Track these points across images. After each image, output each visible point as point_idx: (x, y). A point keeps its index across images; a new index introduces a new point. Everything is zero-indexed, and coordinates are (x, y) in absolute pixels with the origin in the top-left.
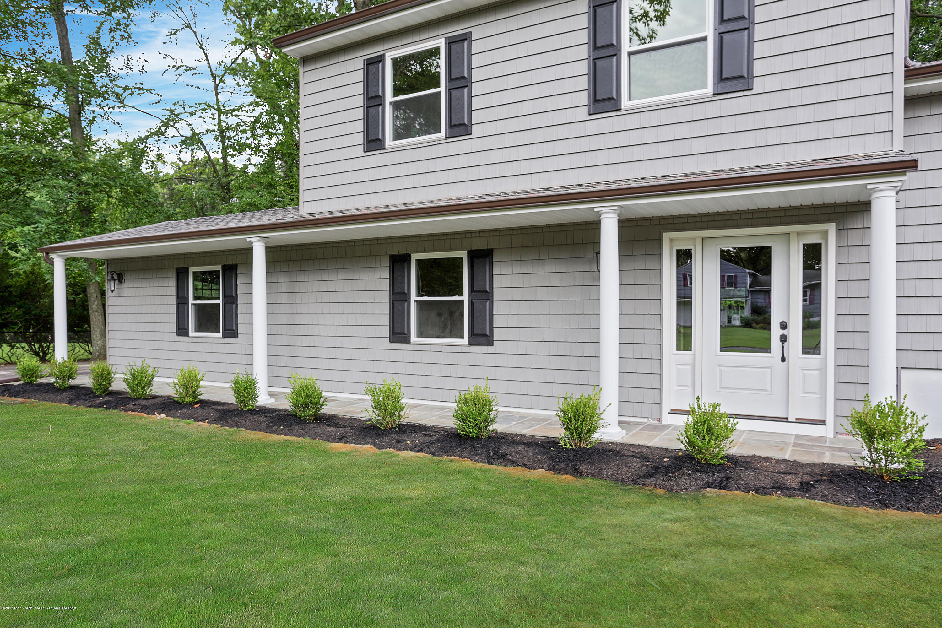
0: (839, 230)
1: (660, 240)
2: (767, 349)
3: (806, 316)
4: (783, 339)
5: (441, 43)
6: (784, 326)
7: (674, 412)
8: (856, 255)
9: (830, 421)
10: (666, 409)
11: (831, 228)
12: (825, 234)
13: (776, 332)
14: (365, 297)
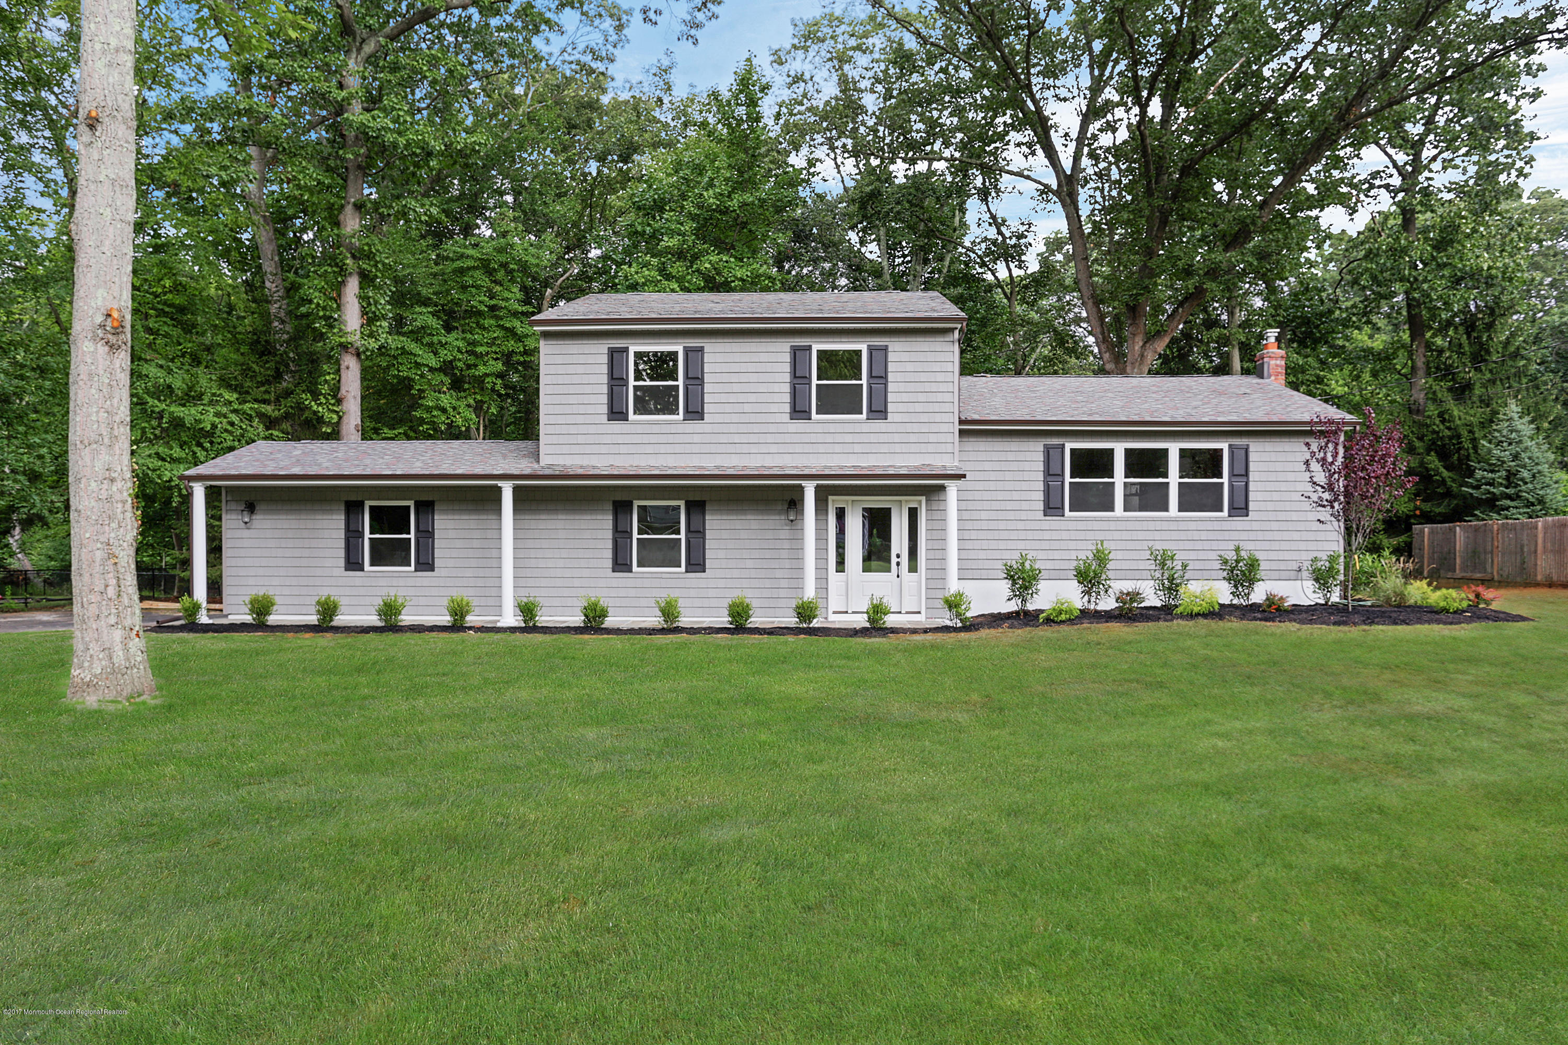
0: (927, 501)
1: (827, 500)
2: (889, 571)
3: (910, 548)
4: (898, 564)
5: (679, 349)
6: (898, 556)
7: (834, 613)
8: (937, 515)
9: (923, 612)
10: (830, 612)
11: (923, 498)
12: (920, 502)
13: (894, 560)
14: (587, 534)
